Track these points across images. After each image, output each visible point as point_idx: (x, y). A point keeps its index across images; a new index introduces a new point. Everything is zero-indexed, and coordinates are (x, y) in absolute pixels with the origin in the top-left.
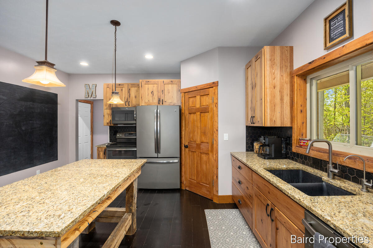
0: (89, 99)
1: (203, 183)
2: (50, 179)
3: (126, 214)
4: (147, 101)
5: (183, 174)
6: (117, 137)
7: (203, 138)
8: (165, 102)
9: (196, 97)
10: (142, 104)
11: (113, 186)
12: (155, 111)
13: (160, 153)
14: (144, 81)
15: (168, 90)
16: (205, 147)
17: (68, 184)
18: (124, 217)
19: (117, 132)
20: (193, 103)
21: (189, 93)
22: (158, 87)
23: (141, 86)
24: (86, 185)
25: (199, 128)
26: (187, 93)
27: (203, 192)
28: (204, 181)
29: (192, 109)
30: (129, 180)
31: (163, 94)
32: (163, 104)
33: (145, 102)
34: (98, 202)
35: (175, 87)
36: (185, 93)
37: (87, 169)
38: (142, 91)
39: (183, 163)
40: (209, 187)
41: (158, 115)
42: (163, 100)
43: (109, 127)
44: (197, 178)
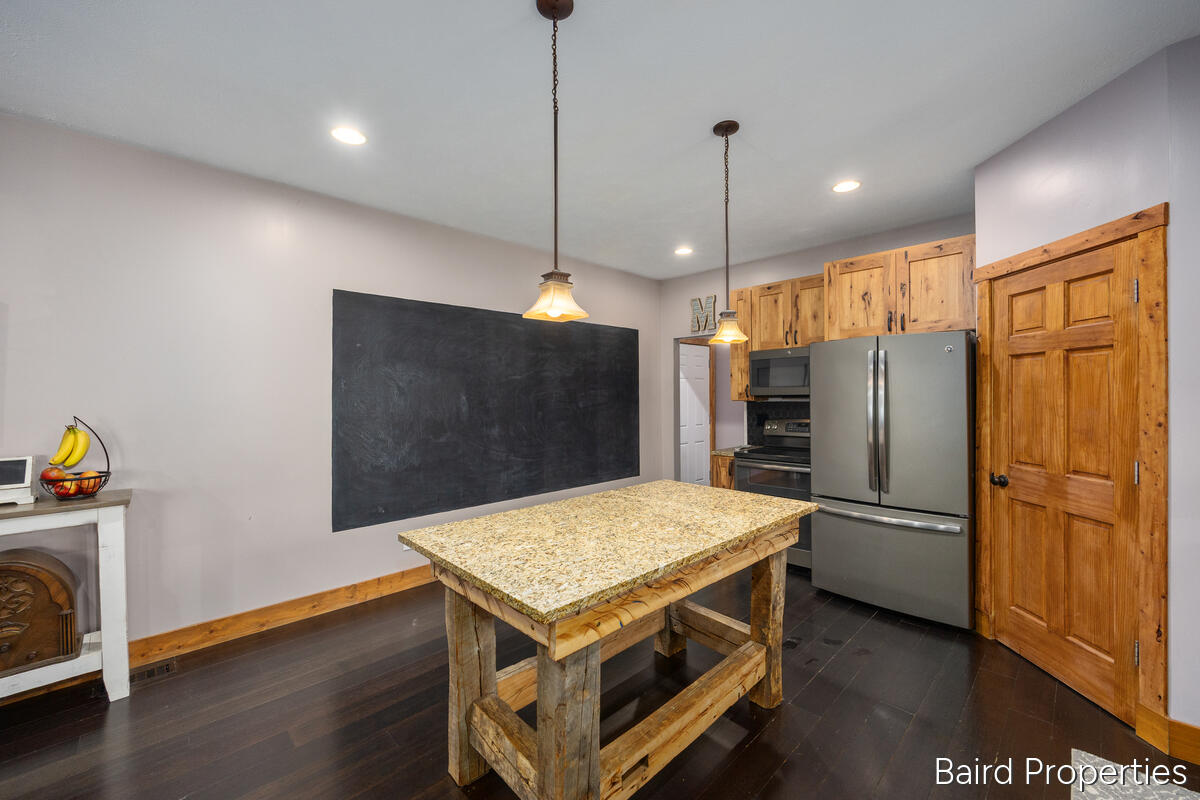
0: (700, 333)
1: (1082, 639)
2: (586, 511)
3: (750, 643)
4: (846, 325)
5: (985, 580)
6: (765, 433)
7: (1083, 454)
8: (914, 321)
9: (1044, 288)
10: (833, 334)
11: (687, 555)
12: (871, 353)
13: (887, 492)
14: (838, 266)
15: (927, 279)
16: (1091, 492)
17: (607, 528)
18: (742, 649)
19: (768, 419)
20: (1029, 315)
21: (1009, 279)
22: (884, 277)
23: (830, 281)
24: (636, 538)
25: (1061, 411)
26: (1002, 281)
27: (1077, 674)
28: (1087, 635)
29: (1026, 337)
30: (748, 552)
31: (904, 294)
32: (903, 329)
33: (842, 330)
34: (639, 581)
35: (954, 265)
36: (992, 280)
37: (659, 503)
38: (831, 297)
39: (985, 539)
40: (1110, 664)
41: (882, 367)
42: (903, 317)
43: (745, 404)
44: (1049, 610)
